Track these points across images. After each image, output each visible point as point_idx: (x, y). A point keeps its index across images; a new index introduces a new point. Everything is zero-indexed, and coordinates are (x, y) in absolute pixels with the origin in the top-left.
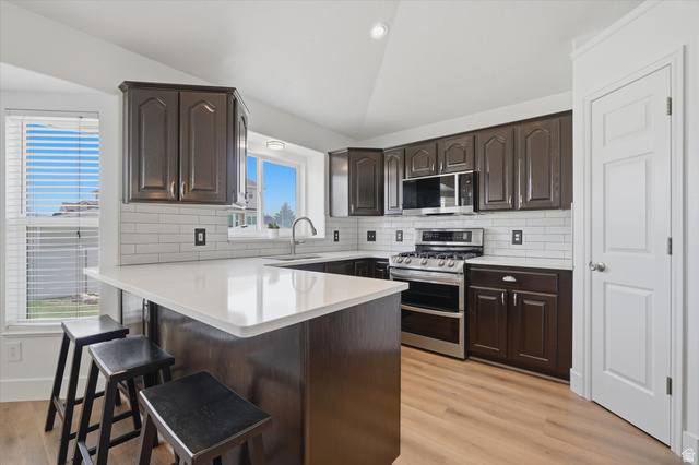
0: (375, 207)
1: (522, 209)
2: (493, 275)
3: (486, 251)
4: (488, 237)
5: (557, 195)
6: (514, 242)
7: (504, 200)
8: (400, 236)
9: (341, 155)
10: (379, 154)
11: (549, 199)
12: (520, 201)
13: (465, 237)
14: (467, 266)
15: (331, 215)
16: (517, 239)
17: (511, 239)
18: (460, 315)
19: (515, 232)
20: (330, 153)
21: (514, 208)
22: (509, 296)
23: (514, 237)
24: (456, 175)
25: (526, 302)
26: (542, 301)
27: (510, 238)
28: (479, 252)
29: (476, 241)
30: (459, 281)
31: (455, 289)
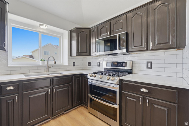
0: (87, 52)
1: (152, 50)
2: (135, 87)
3: (133, 71)
6: (148, 68)
7: (142, 45)
8: (99, 65)
9: (74, 31)
10: (88, 30)
11: (169, 43)
12: (151, 45)
13: (124, 65)
14: (121, 81)
15: (71, 56)
16: (149, 65)
18: (117, 106)
19: (148, 62)
20: (70, 31)
21: (147, 49)
22: (144, 100)
23: (148, 65)
27: (145, 65)
28: (130, 72)
29: (128, 67)
30: (117, 88)
31: (115, 92)
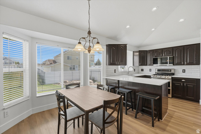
0: (145, 64)
1: (186, 65)
2: (179, 80)
3: (175, 74)
4: (175, 71)
5: (196, 62)
6: (183, 72)
7: (181, 63)
8: (150, 70)
9: (137, 52)
11: (193, 63)
12: (186, 63)
13: (169, 71)
14: (172, 77)
15: (134, 65)
16: (184, 71)
17: (182, 71)
18: (170, 88)
19: (183, 70)
20: (133, 52)
21: (184, 65)
22: (183, 84)
24: (168, 57)
25: (188, 86)
26: (192, 85)
28: (173, 74)
29: (172, 72)
30: (170, 81)
